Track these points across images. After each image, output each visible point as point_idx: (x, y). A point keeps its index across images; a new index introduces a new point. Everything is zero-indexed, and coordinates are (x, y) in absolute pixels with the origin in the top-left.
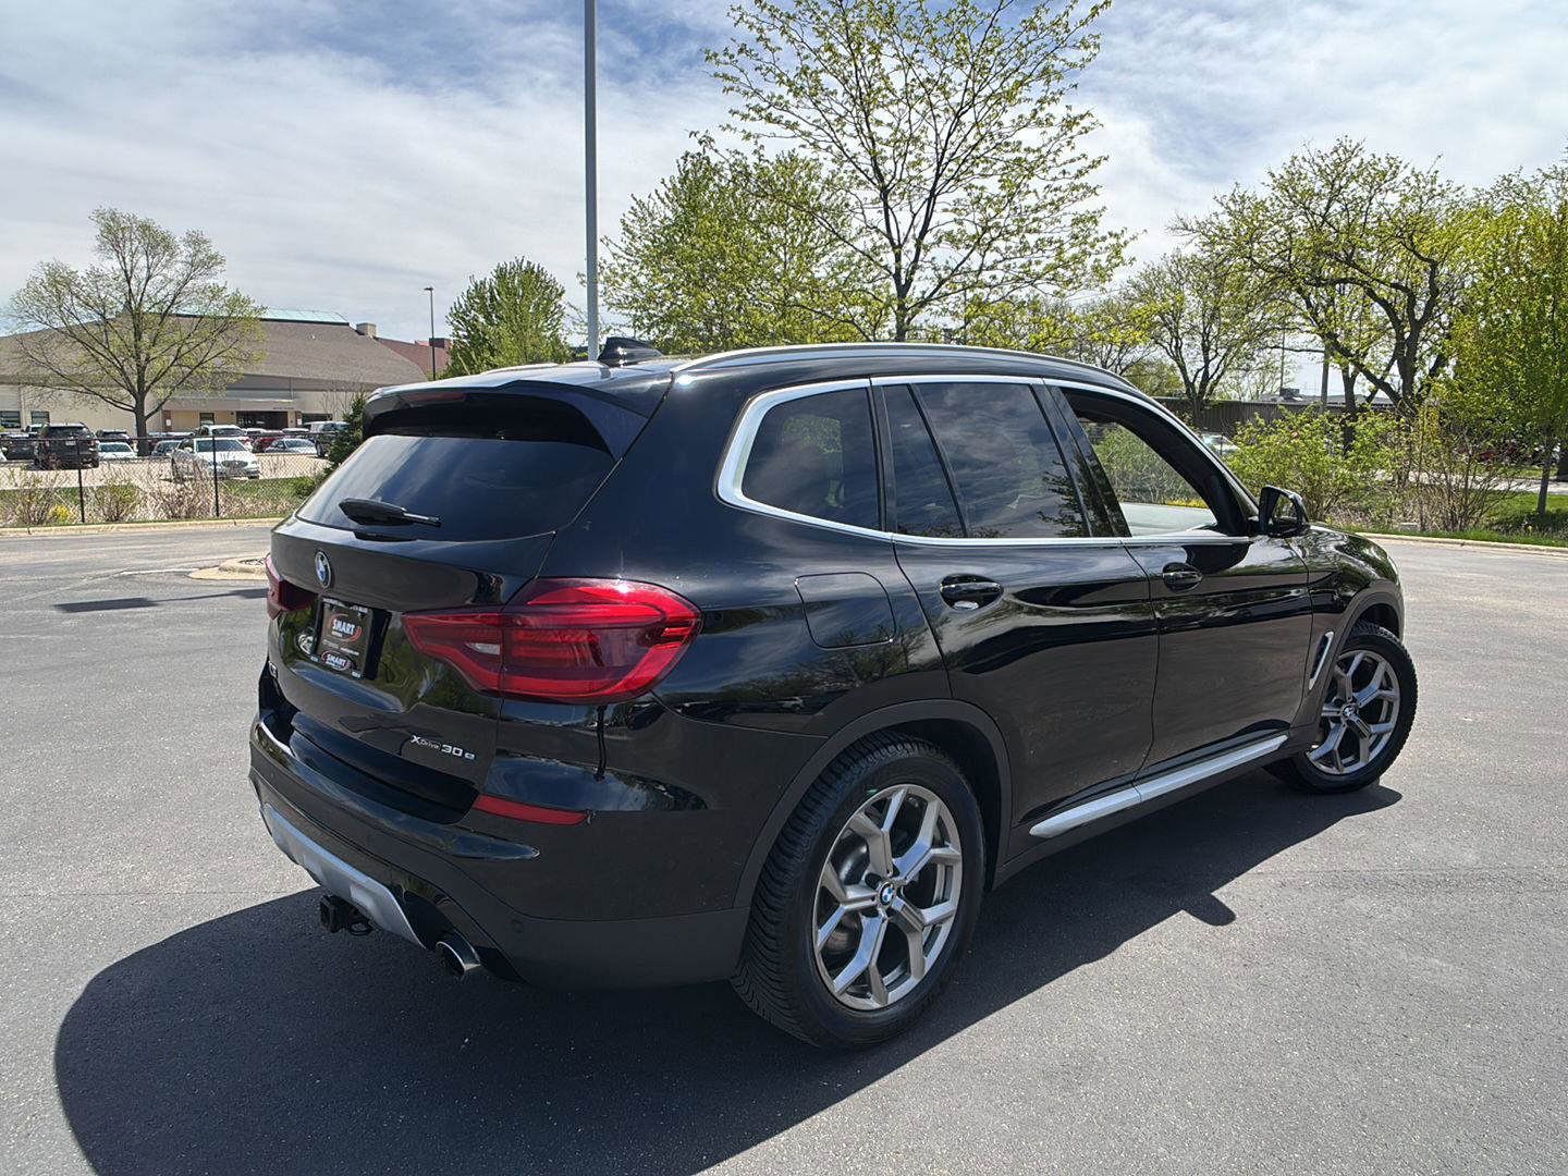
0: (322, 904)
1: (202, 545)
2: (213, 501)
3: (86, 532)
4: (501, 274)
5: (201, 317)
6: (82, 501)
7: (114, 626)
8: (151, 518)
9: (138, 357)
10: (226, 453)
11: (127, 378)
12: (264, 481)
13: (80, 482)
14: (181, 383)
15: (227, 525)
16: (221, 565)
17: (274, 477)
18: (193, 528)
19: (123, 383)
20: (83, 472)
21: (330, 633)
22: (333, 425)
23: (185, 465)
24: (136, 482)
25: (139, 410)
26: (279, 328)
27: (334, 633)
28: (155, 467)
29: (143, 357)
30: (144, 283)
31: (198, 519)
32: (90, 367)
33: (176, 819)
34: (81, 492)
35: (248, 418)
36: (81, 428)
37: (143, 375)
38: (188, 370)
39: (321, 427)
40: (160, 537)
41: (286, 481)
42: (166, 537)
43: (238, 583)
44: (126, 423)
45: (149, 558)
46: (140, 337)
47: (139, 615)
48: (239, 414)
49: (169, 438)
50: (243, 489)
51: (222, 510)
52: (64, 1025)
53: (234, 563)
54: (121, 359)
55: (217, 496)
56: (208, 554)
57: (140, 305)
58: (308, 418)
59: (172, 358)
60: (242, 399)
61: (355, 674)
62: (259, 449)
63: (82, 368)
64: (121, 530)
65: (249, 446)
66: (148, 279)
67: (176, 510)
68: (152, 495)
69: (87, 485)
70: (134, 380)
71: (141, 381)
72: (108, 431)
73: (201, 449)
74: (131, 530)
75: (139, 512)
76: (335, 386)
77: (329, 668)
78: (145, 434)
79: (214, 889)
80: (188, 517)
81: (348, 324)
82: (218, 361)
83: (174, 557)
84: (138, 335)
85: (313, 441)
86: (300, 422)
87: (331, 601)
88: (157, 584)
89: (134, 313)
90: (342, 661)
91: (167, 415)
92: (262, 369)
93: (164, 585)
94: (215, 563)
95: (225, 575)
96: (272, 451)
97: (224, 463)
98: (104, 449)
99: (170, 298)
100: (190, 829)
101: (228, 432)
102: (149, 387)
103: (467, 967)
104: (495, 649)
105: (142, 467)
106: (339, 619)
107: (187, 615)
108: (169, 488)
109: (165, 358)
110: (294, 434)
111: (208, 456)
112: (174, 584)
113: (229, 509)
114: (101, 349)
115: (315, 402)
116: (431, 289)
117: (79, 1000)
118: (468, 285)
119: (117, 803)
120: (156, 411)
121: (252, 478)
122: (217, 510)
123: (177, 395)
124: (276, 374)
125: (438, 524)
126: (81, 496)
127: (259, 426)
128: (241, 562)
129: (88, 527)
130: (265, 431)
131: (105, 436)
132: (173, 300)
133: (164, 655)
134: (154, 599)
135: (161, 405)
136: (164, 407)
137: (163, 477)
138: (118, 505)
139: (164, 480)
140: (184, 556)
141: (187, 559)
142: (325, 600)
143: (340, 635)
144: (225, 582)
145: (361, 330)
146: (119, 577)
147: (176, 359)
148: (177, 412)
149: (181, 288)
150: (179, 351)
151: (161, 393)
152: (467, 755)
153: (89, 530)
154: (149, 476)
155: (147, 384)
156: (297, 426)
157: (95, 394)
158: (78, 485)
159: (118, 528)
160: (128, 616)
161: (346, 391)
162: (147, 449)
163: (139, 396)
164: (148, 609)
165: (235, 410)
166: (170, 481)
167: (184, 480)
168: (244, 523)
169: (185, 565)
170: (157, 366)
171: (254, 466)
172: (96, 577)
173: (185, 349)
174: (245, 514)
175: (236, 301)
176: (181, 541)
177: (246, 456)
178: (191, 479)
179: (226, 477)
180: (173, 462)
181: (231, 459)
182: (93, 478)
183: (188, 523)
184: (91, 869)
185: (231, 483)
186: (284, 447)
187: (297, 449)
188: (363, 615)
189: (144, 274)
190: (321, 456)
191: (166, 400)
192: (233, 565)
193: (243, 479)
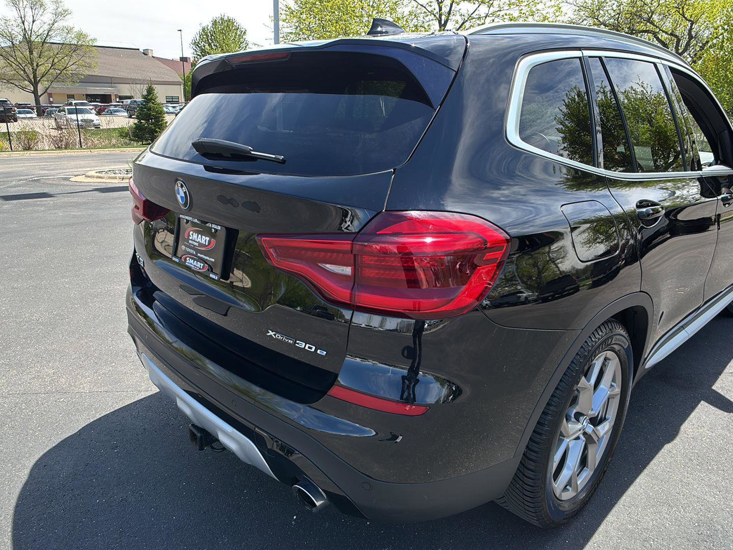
0: (191, 430)
1: (75, 163)
2: (78, 139)
3: (13, 155)
4: (215, 23)
5: (63, 44)
6: (10, 139)
7: (31, 209)
8: (47, 148)
9: (32, 64)
10: (83, 115)
11: (28, 75)
12: (103, 129)
13: (8, 129)
14: (56, 78)
15: (86, 152)
16: (87, 174)
17: (108, 127)
18: (69, 154)
19: (25, 77)
20: (9, 124)
21: (188, 242)
22: (135, 101)
23: (62, 121)
24: (37, 129)
25: (35, 92)
26: (104, 50)
27: (190, 241)
28: (46, 122)
29: (35, 65)
30: (32, 24)
31: (71, 149)
32: (8, 69)
33: (77, 336)
34: (9, 134)
35: (92, 98)
36: (6, 101)
37: (36, 73)
38: (59, 72)
39: (129, 102)
40: (53, 158)
41: (114, 129)
42: (55, 158)
43: (96, 184)
44: (30, 99)
45: (48, 170)
46: (32, 54)
47: (45, 202)
48: (87, 96)
49: (52, 107)
50: (93, 134)
51: (83, 144)
52: (17, 506)
53: (93, 173)
54: (23, 65)
55: (80, 137)
56: (78, 168)
57: (31, 36)
58: (121, 98)
59: (50, 65)
60: (88, 88)
61: (212, 276)
62: (99, 113)
63: (3, 70)
64: (32, 155)
65: (93, 111)
66: (33, 22)
67: (60, 144)
68: (46, 136)
69: (11, 131)
70: (31, 77)
71: (35, 77)
72: (21, 103)
73: (70, 113)
74: (37, 155)
75: (40, 145)
76: (134, 82)
77: (189, 268)
78: (40, 104)
79: (106, 389)
80: (66, 148)
81: (138, 49)
82: (74, 67)
83: (60, 169)
84: (31, 52)
85: (125, 110)
86: (118, 100)
87: (187, 218)
88: (53, 184)
89: (28, 41)
90: (200, 265)
91: (50, 95)
92: (96, 72)
93: (57, 185)
94: (83, 173)
95: (89, 180)
96: (104, 114)
97: (82, 121)
98: (20, 113)
99: (46, 32)
100: (86, 343)
101: (82, 104)
102: (39, 80)
103: (318, 503)
104: (348, 271)
105: (39, 122)
106: (194, 231)
107: (72, 202)
108: (54, 133)
109: (46, 65)
110: (115, 106)
111: (74, 116)
112: (62, 185)
113: (87, 144)
114: (13, 60)
115: (125, 90)
116: (180, 30)
117: (26, 484)
118: (199, 29)
119: (41, 324)
120: (45, 93)
121: (97, 128)
122: (81, 144)
123: (54, 85)
124: (104, 75)
125: (283, 161)
126: (9, 137)
127: (97, 102)
128: (96, 172)
129: (14, 153)
130: (101, 104)
131: (19, 106)
132: (48, 33)
133: (60, 226)
134: (52, 193)
135: (46, 90)
136: (48, 91)
137: (51, 127)
138: (29, 142)
139: (52, 129)
140: (66, 169)
141: (67, 170)
142: (181, 216)
143: (196, 244)
144: (89, 184)
145: (145, 52)
146: (32, 181)
147: (52, 65)
148: (55, 94)
149: (51, 27)
150: (53, 61)
151: (46, 84)
152: (319, 352)
153: (15, 155)
154: (43, 126)
155: (38, 79)
156: (117, 102)
157: (12, 83)
158: (7, 131)
159: (30, 153)
160: (38, 203)
161: (140, 84)
162: (41, 113)
163: (34, 85)
164: (49, 199)
165: (85, 93)
166: (55, 129)
167: (62, 129)
168: (96, 152)
169: (67, 174)
170: (42, 69)
171: (98, 122)
172: (20, 180)
173: (56, 60)
174: (95, 147)
175: (80, 35)
176: (63, 161)
177: (92, 116)
178: (65, 128)
179: (83, 127)
180: (55, 119)
181: (86, 118)
182: (14, 127)
183: (66, 151)
184: (28, 374)
185: (86, 130)
186: (111, 113)
187: (117, 113)
188: (216, 230)
189: (31, 20)
190: (130, 117)
191: (49, 87)
192: (92, 174)
193: (92, 128)
